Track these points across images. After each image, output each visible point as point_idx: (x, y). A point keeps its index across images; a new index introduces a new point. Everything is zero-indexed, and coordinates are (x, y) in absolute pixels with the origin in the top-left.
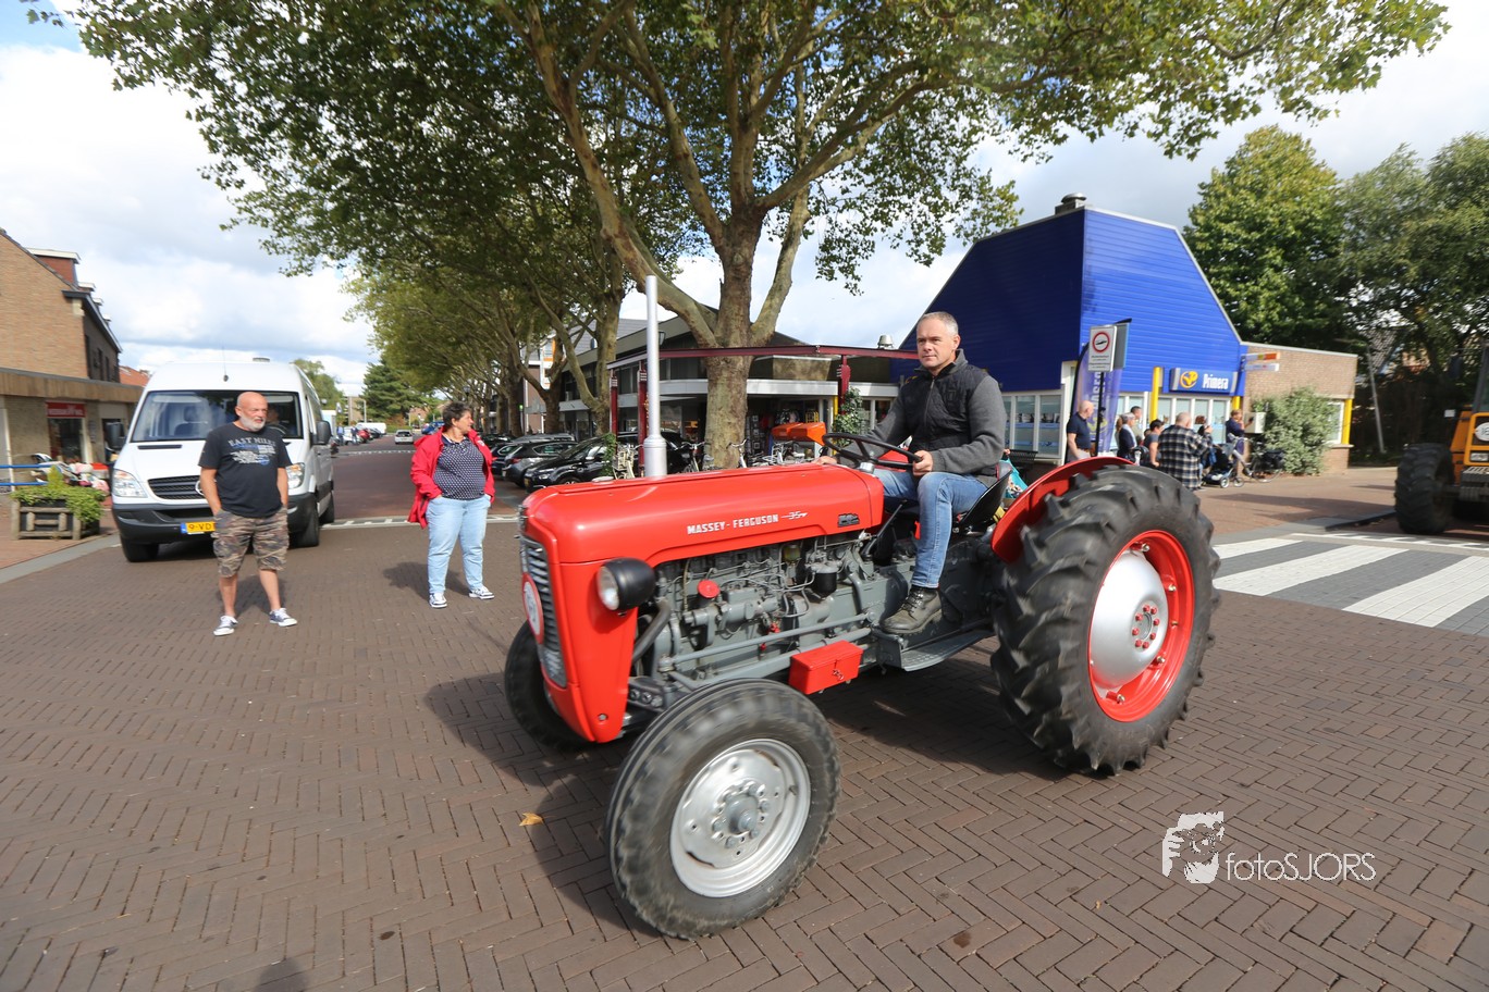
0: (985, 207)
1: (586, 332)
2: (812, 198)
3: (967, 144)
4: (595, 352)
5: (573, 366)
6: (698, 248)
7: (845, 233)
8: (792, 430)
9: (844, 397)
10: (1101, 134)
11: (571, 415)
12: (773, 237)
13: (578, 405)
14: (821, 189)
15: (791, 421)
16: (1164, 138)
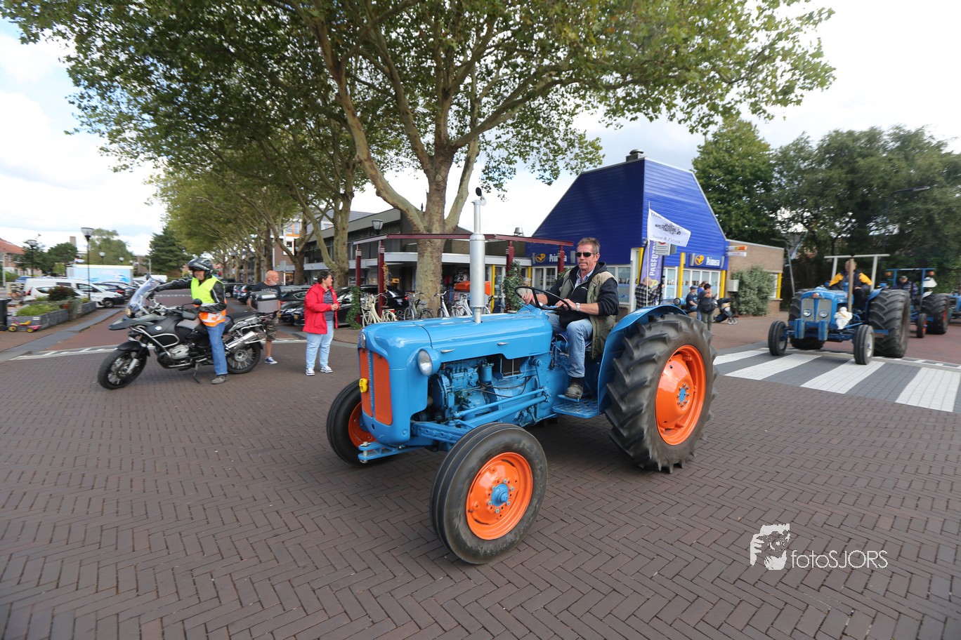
0: (582, 152)
3: (573, 115)
4: (333, 230)
5: (318, 238)
7: (498, 163)
9: (509, 266)
10: (657, 117)
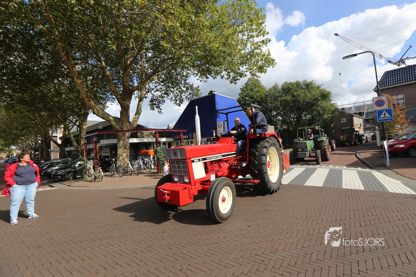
0: (193, 92)
1: (75, 126)
2: (147, 88)
3: (187, 76)
4: (79, 132)
5: (70, 136)
6: (113, 101)
7: (157, 98)
8: (144, 152)
9: (158, 142)
10: (216, 78)
11: (70, 152)
12: (136, 98)
13: (72, 148)
14: (149, 86)
15: (144, 150)
16: (229, 79)
